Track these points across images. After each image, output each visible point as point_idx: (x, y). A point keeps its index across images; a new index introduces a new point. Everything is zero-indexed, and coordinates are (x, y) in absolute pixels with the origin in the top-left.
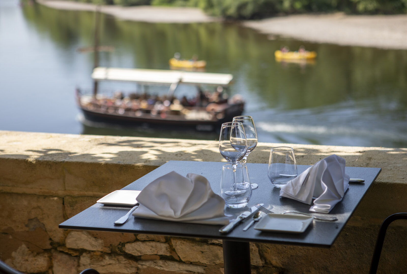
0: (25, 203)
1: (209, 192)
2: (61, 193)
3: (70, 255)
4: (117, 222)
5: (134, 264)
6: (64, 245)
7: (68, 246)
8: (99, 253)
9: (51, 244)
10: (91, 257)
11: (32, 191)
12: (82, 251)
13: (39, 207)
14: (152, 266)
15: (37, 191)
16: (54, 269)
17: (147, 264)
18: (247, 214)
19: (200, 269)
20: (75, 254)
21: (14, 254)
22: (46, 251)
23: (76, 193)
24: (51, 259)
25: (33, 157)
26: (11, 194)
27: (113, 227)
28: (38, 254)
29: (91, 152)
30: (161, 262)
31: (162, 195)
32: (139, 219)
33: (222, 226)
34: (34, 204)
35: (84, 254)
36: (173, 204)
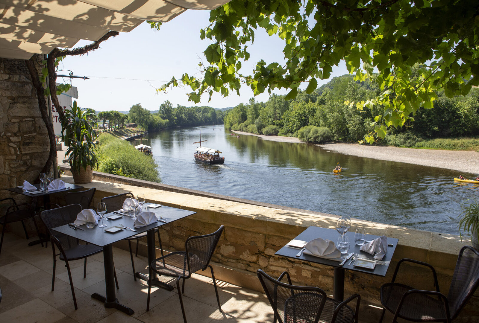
0: (250, 235)
1: (335, 248)
2: (265, 233)
3: (266, 257)
4: (297, 255)
5: (292, 264)
6: (264, 253)
7: (265, 253)
8: (277, 258)
9: (259, 252)
10: (274, 259)
11: (253, 231)
12: (271, 256)
13: (255, 237)
14: (299, 266)
15: (255, 231)
16: (259, 261)
17: (297, 265)
18: (348, 257)
19: (319, 270)
20: (268, 257)
21: (243, 253)
22: (256, 254)
23: (270, 234)
24: (258, 257)
25: (254, 217)
26: (245, 231)
27: (296, 257)
28: (253, 255)
29: (275, 217)
30: (303, 265)
31: (315, 247)
32: (305, 255)
33: (340, 262)
34: (254, 236)
35: (271, 257)
36: (319, 251)
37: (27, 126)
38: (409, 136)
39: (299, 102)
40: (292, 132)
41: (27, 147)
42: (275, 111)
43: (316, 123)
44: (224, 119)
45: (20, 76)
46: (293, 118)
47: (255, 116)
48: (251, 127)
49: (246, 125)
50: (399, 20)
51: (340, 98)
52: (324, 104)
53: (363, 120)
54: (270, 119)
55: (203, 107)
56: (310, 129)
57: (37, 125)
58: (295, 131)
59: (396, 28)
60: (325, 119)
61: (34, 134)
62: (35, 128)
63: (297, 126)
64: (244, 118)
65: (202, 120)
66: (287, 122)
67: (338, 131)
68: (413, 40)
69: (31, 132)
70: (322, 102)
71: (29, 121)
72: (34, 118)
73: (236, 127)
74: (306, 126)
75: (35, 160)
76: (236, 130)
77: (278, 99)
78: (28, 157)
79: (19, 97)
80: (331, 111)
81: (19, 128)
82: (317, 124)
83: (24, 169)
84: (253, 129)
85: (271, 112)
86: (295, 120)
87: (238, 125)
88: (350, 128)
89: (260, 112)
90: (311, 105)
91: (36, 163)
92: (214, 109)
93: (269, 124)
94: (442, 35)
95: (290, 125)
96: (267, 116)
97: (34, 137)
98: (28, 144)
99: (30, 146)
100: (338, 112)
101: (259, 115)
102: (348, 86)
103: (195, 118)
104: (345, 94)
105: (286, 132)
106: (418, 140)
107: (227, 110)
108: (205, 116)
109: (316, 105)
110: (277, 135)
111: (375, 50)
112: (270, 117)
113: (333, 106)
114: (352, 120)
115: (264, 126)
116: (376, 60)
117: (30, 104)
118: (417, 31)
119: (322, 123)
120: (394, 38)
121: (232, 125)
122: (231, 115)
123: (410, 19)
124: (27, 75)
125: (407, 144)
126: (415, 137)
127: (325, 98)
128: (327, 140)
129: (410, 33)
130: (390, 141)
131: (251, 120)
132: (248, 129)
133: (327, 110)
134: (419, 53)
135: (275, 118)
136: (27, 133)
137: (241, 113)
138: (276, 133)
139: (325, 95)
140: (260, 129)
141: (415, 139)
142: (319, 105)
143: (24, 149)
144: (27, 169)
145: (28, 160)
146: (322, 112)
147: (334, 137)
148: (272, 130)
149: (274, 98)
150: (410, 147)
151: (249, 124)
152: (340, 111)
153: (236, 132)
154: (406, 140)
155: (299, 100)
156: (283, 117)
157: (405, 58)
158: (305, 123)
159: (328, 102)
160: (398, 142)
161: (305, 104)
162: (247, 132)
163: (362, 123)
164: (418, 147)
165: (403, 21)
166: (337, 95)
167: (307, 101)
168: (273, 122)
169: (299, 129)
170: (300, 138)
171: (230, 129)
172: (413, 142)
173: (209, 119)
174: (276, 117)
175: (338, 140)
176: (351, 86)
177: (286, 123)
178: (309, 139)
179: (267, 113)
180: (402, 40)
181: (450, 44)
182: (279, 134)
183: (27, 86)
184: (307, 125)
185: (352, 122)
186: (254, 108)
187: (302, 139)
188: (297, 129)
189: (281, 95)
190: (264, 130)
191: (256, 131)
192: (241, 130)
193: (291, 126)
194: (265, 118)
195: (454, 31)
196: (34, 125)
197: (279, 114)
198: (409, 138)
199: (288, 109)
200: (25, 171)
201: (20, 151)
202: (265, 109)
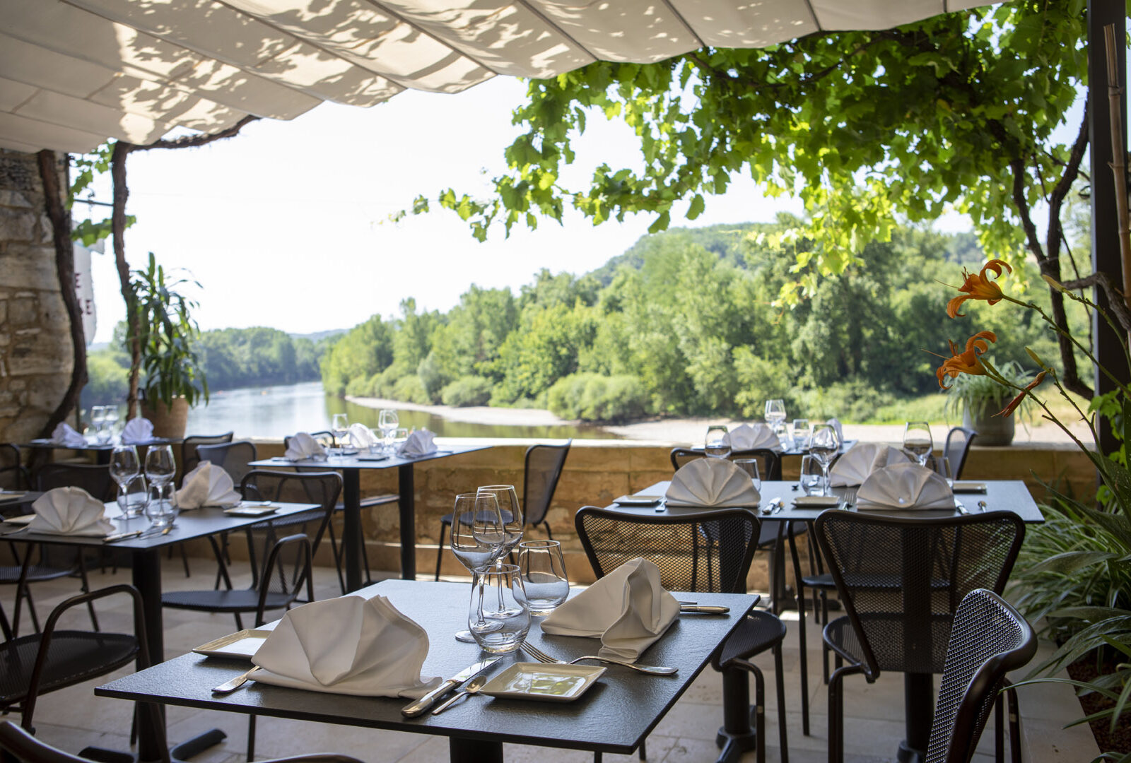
0: (599, 479)
2: (627, 469)
11: (604, 470)
15: (608, 469)
23: (639, 469)
37: (22, 309)
38: (857, 392)
39: (545, 307)
40: (531, 396)
41: (20, 361)
42: (478, 335)
43: (599, 364)
44: (322, 365)
45: (13, 195)
46: (533, 352)
47: (417, 351)
48: (405, 384)
49: (393, 378)
50: (832, 102)
51: (665, 291)
52: (620, 309)
53: (730, 351)
54: (465, 360)
55: (254, 328)
56: (585, 383)
57: (43, 310)
58: (539, 391)
59: (828, 114)
60: (625, 353)
61: (35, 331)
62: (39, 315)
63: (544, 376)
64: (384, 358)
65: (249, 369)
66: (514, 365)
67: (665, 386)
68: (855, 133)
69: (30, 326)
70: (614, 306)
71: (28, 298)
72: (36, 291)
73: (359, 388)
74: (571, 377)
75: (36, 391)
76: (361, 396)
77: (485, 299)
78: (22, 384)
79: (10, 242)
80: (642, 328)
81: (7, 315)
82: (602, 368)
83: (12, 411)
84: (413, 390)
85: (465, 337)
86: (540, 359)
87: (368, 379)
88: (697, 378)
89: (433, 338)
90: (582, 315)
91: (37, 399)
92: (288, 335)
93: (461, 374)
94: (895, 126)
95: (523, 373)
96: (455, 351)
97: (35, 337)
98: (22, 353)
99: (27, 359)
100: (661, 331)
101: (431, 347)
102: (685, 257)
103: (229, 363)
104: (677, 282)
105: (512, 395)
106: (881, 402)
107: (328, 338)
108: (258, 355)
109: (595, 314)
110: (487, 406)
111: (798, 147)
112: (462, 352)
113: (646, 316)
114: (701, 353)
115: (448, 382)
116: (801, 164)
117: (30, 258)
118: (859, 119)
119: (616, 365)
120: (826, 129)
121: (346, 381)
122: (342, 351)
123: (848, 102)
124: (26, 192)
125: (854, 415)
126: (872, 392)
127: (621, 293)
128: (633, 412)
129: (849, 122)
130: (808, 408)
131: (406, 364)
132: (399, 389)
133: (630, 328)
134: (864, 152)
135: (479, 356)
136: (20, 327)
137: (375, 343)
138: (483, 400)
139: (622, 284)
140: (436, 390)
141: (874, 398)
142: (607, 313)
143: (16, 363)
144: (20, 412)
145: (21, 391)
146: (616, 334)
147: (650, 403)
148: (472, 390)
149: (474, 298)
150: (863, 420)
151: (401, 376)
152: (667, 329)
153: (361, 402)
154: (850, 403)
155: (547, 301)
156: (502, 350)
157: (844, 160)
158: (567, 366)
159: (631, 304)
160: (830, 409)
161: (565, 312)
162: (395, 399)
163: (729, 361)
164: (884, 420)
165: (838, 102)
166: (655, 285)
167: (571, 304)
168: (472, 366)
169: (552, 383)
170: (556, 410)
171: (342, 394)
172: (868, 408)
173: (274, 365)
174: (482, 352)
175: (666, 411)
176: (691, 257)
177: (512, 368)
178: (581, 411)
179: (455, 342)
180: (838, 132)
181: (909, 138)
182: (491, 402)
183: (25, 218)
184: (575, 372)
185: (701, 358)
186: (414, 328)
187: (563, 413)
188: (546, 386)
189: (493, 289)
190: (447, 393)
191: (421, 395)
192: (378, 395)
193: (527, 378)
194: (448, 358)
195: (911, 121)
196: (36, 308)
197: (491, 341)
198: (856, 398)
199: (518, 327)
200: (16, 418)
201: (8, 370)
202: (447, 330)
